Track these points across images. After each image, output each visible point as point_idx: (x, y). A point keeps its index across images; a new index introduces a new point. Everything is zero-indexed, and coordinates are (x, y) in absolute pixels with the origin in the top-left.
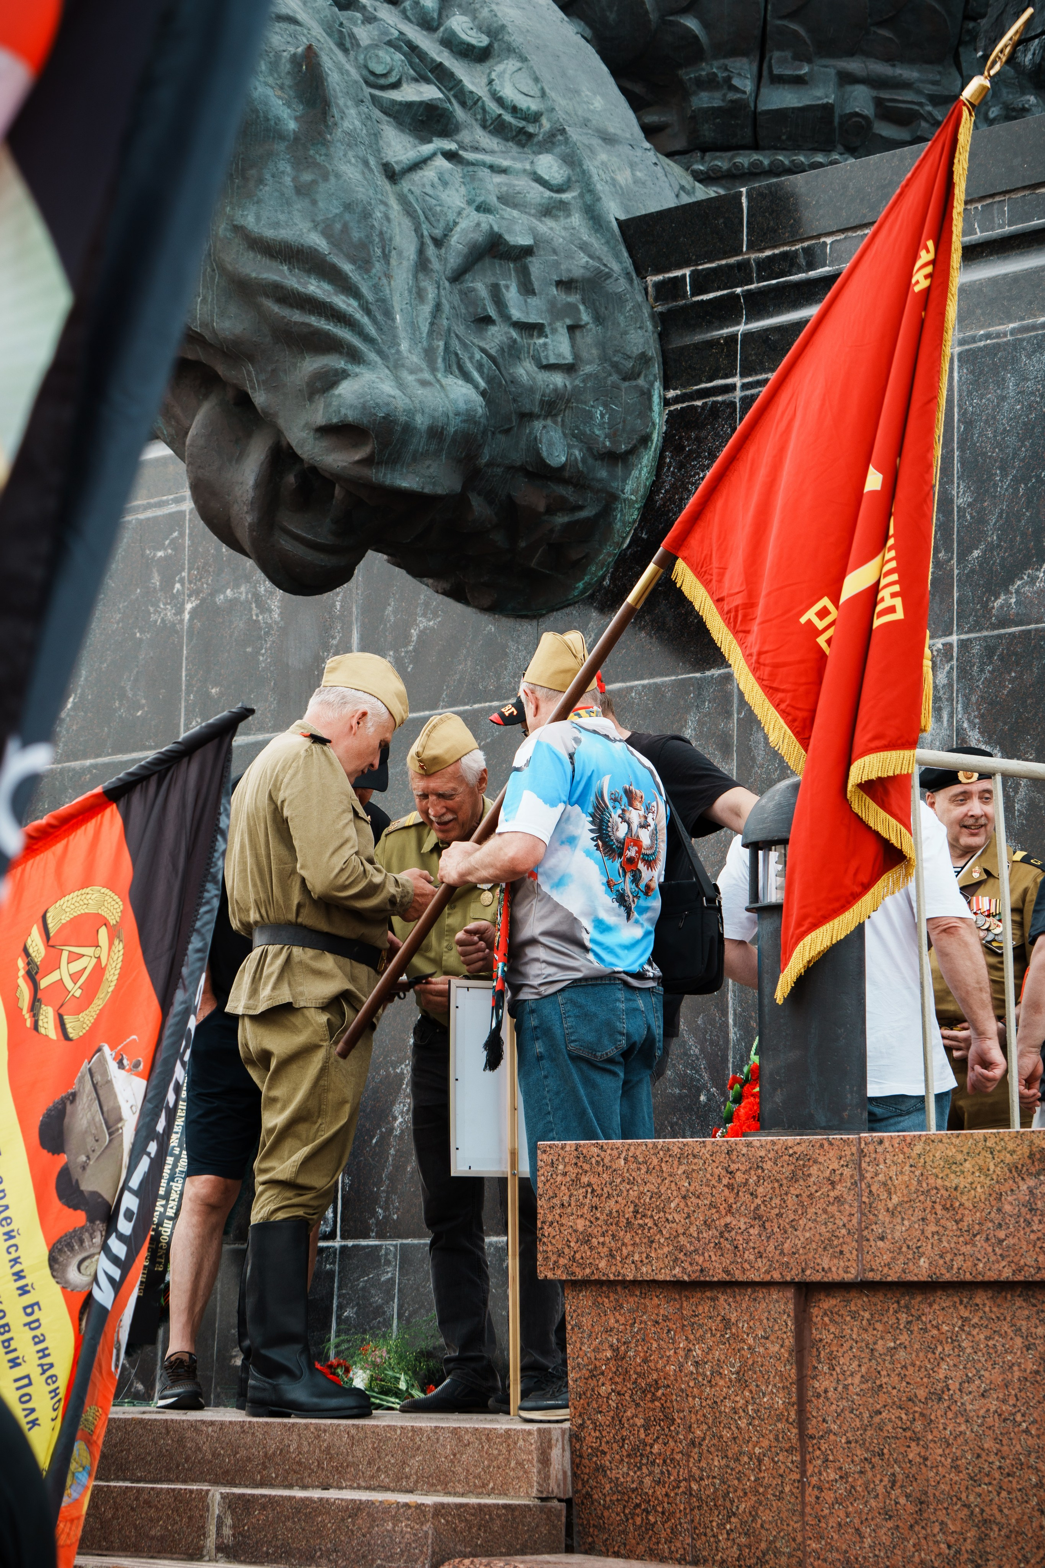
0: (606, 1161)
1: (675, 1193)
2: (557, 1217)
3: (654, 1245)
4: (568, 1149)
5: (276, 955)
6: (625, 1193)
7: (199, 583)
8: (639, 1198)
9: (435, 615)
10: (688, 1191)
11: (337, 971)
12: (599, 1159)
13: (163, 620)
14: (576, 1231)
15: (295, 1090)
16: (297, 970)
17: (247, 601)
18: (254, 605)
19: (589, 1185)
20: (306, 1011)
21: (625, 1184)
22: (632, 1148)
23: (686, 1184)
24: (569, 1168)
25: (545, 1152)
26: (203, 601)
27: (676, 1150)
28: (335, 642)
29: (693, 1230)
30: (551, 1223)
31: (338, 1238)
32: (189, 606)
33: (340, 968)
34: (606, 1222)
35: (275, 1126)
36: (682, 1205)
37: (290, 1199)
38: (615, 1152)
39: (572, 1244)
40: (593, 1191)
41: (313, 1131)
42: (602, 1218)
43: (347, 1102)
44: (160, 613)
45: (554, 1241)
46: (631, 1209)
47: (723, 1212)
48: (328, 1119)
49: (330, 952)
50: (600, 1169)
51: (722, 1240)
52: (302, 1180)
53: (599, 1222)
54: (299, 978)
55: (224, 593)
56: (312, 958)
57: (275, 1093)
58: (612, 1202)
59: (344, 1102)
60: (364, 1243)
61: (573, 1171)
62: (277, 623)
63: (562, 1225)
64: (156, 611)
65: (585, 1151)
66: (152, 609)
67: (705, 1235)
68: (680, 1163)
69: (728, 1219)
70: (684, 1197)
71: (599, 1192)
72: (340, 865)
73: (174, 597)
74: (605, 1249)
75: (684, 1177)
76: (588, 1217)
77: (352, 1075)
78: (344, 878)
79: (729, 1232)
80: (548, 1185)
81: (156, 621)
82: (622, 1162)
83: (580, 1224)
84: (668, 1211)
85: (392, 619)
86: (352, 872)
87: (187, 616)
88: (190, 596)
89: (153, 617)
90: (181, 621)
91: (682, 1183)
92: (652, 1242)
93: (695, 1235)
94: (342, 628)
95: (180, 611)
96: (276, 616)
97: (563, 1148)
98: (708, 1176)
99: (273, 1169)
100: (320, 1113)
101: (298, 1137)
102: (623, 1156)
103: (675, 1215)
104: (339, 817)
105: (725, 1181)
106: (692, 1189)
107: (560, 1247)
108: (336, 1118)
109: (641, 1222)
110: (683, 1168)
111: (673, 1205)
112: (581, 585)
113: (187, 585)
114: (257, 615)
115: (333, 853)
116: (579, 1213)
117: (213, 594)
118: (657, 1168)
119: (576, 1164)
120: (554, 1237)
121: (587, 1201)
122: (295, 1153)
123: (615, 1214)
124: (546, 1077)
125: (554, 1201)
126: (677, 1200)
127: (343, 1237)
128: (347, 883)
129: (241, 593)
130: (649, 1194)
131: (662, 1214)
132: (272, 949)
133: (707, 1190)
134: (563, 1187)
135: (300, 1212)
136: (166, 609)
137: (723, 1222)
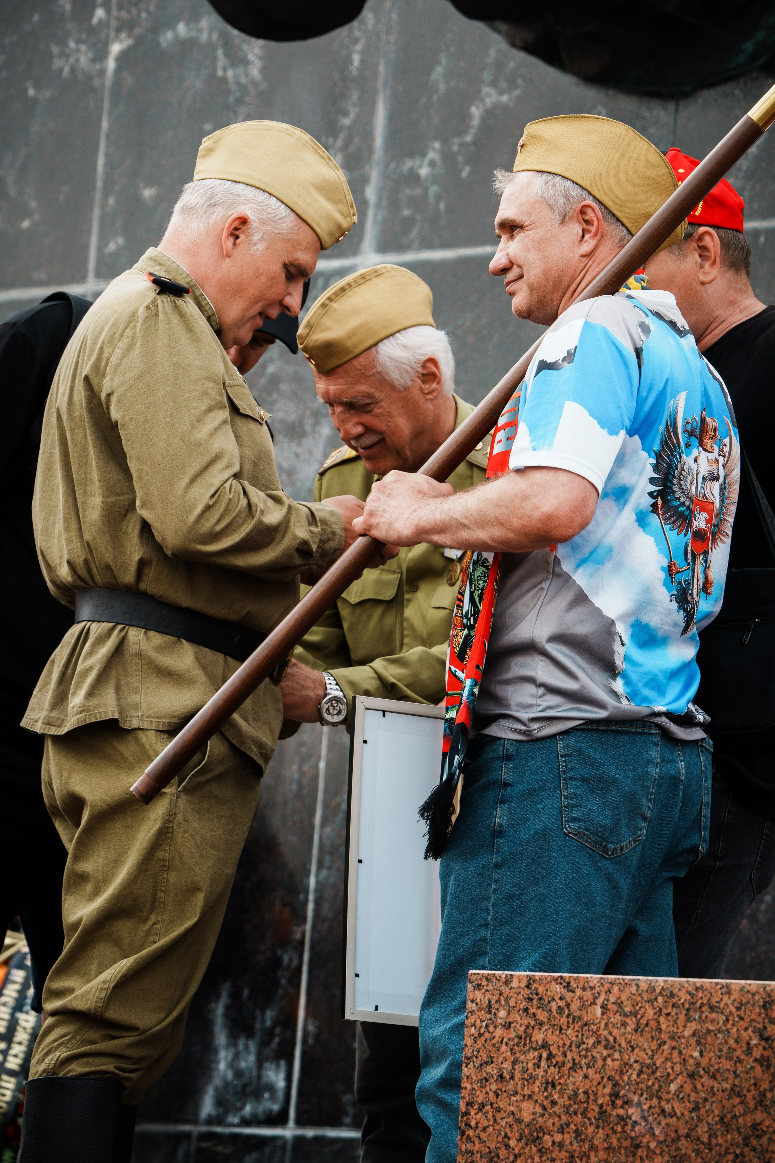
0: (574, 1007)
1: (678, 1068)
2: (491, 1095)
3: (640, 1152)
4: (515, 984)
5: (101, 640)
6: (600, 1063)
7: (134, 11)
8: (622, 1073)
9: (512, 85)
10: (698, 1065)
11: (198, 673)
12: (562, 1004)
13: (73, 70)
14: (519, 1121)
15: (116, 863)
16: (133, 666)
17: (210, 43)
18: (220, 53)
19: (545, 1045)
20: (141, 735)
21: (600, 1048)
22: (616, 989)
23: (696, 1054)
24: (515, 1017)
25: (478, 987)
26: (139, 40)
27: (684, 997)
28: (346, 121)
29: (702, 1130)
30: (482, 1106)
31: (291, 1123)
32: (116, 48)
33: (204, 668)
34: (567, 1108)
35: (80, 920)
36: (688, 1088)
37: (94, 1043)
38: (588, 994)
39: (512, 1143)
40: (550, 1056)
41: (141, 934)
42: (561, 1101)
43: (199, 889)
44: (68, 56)
45: (484, 1136)
46: (608, 1090)
47: (752, 1104)
48: (167, 916)
49: (192, 640)
50: (564, 1020)
51: (746, 1150)
52: (113, 1014)
53: (556, 1109)
54: (135, 681)
55: (174, 28)
56: (159, 649)
57: (87, 866)
58: (578, 1077)
59: (195, 889)
60: (332, 1133)
61: (520, 1021)
62: (255, 84)
63: (499, 1110)
64: (63, 54)
65: (541, 990)
66: (55, 50)
67: (720, 1140)
68: (689, 1019)
69: (759, 1116)
70: (692, 1076)
71: (559, 1058)
72: (205, 500)
73: (92, 31)
74: (564, 1154)
75: (693, 1041)
76: (540, 1098)
77: (212, 846)
78: (213, 521)
79: (759, 1137)
80: (480, 1042)
81: (61, 71)
82: (599, 1011)
83: (527, 1111)
84: (664, 1096)
85: (442, 87)
86: (226, 510)
87: (111, 65)
88: (119, 30)
89: (57, 63)
90: (102, 73)
91: (690, 1051)
92: (637, 1146)
93: (705, 1138)
94: (360, 98)
95: (101, 55)
96: (255, 72)
97: (508, 982)
98: (731, 1042)
99: (69, 991)
100: (154, 905)
101: (116, 942)
102: (599, 1001)
103: (676, 1105)
104: (200, 420)
105: (757, 1053)
106: (704, 1062)
107: (493, 1146)
108: (179, 916)
109: (621, 1112)
110: (693, 1026)
111: (673, 1087)
112: (749, 46)
113: (115, 12)
114: (225, 70)
115: (193, 481)
116: (526, 1092)
117: (156, 29)
118: (653, 1024)
119: (526, 1010)
120: (484, 1129)
121: (541, 1073)
122: (107, 967)
123: (582, 1097)
124: (498, 866)
125: (489, 1069)
126: (680, 1080)
127: (300, 1122)
128: (218, 528)
129: (201, 31)
130: (637, 1066)
131: (655, 1102)
132: (97, 629)
133: (727, 1065)
134: (504, 1048)
135: (109, 1066)
136: (78, 51)
137: (749, 1120)
